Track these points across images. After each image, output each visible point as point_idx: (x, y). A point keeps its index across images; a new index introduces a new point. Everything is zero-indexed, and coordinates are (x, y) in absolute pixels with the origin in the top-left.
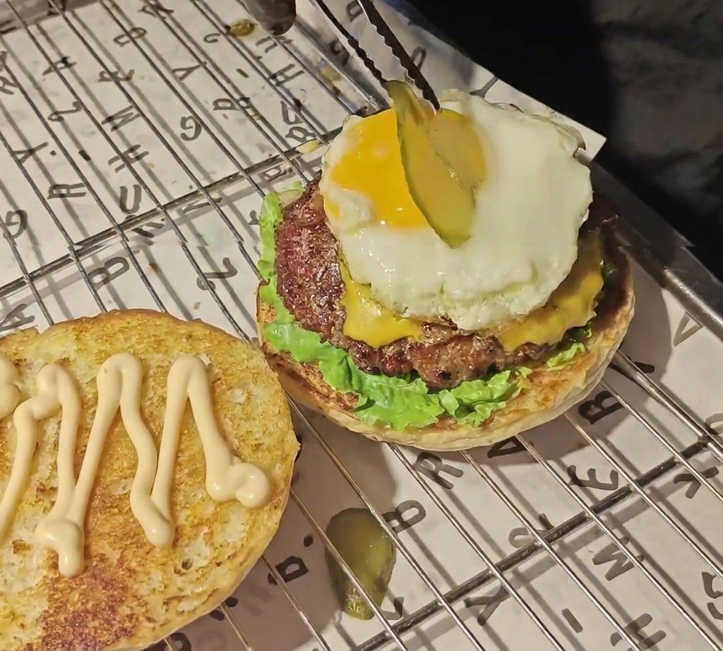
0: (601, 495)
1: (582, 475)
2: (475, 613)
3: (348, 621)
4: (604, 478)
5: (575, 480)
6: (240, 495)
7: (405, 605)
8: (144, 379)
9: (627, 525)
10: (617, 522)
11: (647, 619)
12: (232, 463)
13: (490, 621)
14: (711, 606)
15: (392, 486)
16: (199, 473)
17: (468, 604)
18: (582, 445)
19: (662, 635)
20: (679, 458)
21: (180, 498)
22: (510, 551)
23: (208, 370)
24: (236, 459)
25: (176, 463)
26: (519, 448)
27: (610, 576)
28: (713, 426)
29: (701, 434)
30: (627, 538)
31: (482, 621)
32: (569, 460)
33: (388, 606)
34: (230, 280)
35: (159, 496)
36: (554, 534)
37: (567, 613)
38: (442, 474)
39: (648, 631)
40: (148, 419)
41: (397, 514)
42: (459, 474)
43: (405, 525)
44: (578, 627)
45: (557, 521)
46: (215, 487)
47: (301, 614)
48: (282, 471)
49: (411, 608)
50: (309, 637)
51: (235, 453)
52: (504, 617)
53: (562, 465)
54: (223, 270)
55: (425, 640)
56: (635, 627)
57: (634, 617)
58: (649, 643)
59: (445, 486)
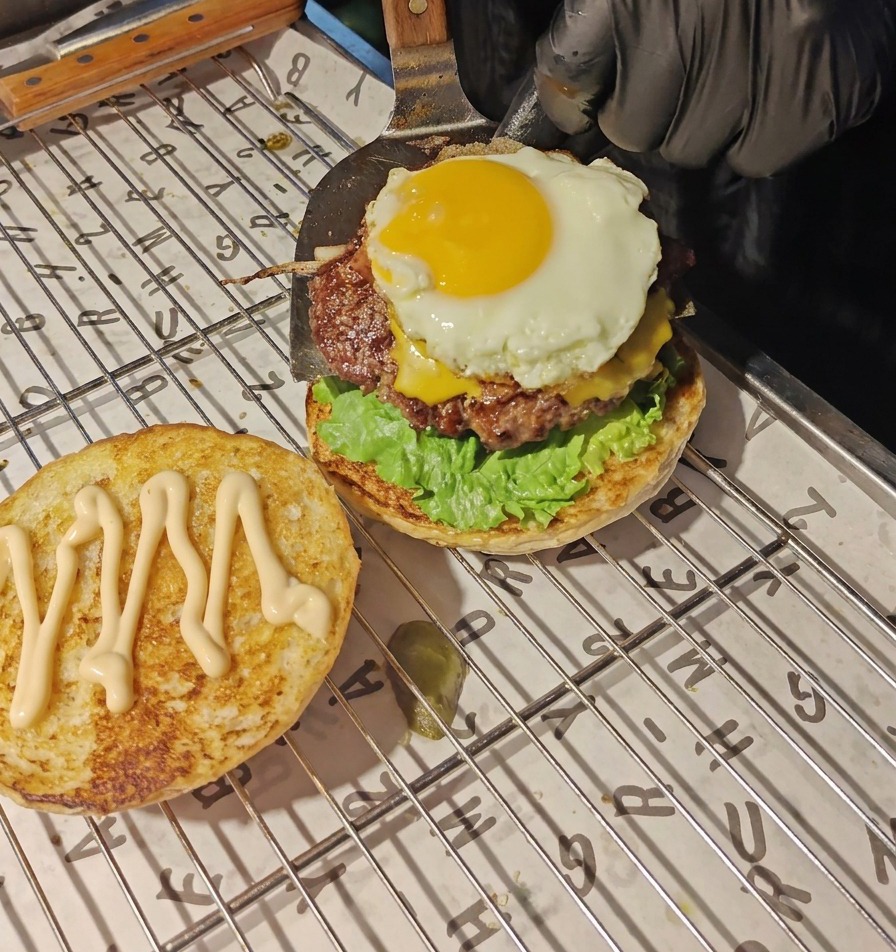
0: (680, 597)
1: (657, 577)
2: (551, 726)
3: (417, 741)
4: (680, 578)
5: (652, 583)
6: (297, 618)
7: (478, 721)
8: (191, 496)
9: (708, 628)
12: (288, 584)
13: (568, 735)
14: (799, 709)
15: (458, 594)
16: (254, 595)
17: (545, 718)
18: (654, 544)
19: (748, 741)
20: (758, 557)
21: (234, 622)
22: (587, 661)
23: (258, 485)
24: (294, 581)
26: (591, 550)
27: (693, 681)
28: (792, 521)
29: (779, 531)
30: (709, 641)
31: (559, 735)
32: (643, 561)
33: (459, 724)
34: (277, 391)
35: (212, 622)
36: (631, 641)
37: (649, 723)
38: (510, 581)
39: (734, 738)
40: (197, 542)
41: (466, 624)
42: (526, 579)
43: (475, 636)
44: (661, 737)
45: (636, 627)
46: (271, 611)
47: (368, 738)
48: (344, 591)
49: (485, 726)
50: (376, 761)
51: (290, 573)
52: (582, 730)
53: (636, 566)
54: (269, 382)
55: (499, 759)
56: (719, 735)
57: (719, 724)
58: (734, 751)
59: (514, 593)
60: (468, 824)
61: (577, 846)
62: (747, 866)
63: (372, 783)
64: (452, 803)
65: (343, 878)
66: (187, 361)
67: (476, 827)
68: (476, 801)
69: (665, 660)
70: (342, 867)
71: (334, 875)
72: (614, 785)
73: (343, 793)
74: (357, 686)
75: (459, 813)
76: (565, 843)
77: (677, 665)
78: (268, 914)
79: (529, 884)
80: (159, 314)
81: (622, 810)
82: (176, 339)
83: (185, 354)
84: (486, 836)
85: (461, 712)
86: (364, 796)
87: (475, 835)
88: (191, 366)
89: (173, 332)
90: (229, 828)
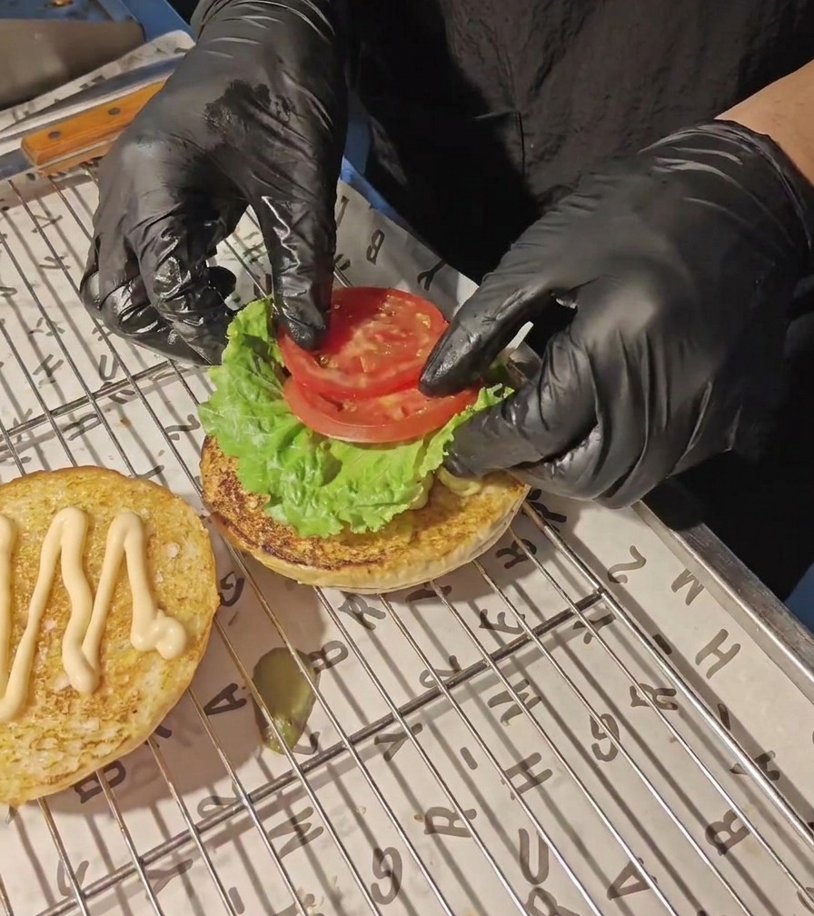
0: (509, 638)
1: (493, 619)
2: (381, 749)
3: (268, 754)
4: (511, 621)
5: (486, 624)
6: (160, 647)
7: (320, 740)
8: (89, 530)
9: (529, 669)
10: (519, 667)
11: (536, 758)
12: (154, 617)
13: (395, 759)
14: (595, 748)
15: (321, 627)
16: (126, 623)
17: (377, 741)
18: (490, 592)
19: (548, 773)
20: (574, 610)
21: (109, 647)
22: (420, 691)
23: (144, 524)
24: (160, 613)
25: (108, 614)
26: (432, 594)
27: (506, 717)
28: (615, 575)
29: (597, 587)
30: (528, 681)
31: (387, 757)
32: (482, 603)
33: (304, 741)
35: (88, 648)
36: (458, 676)
37: (465, 752)
38: (367, 617)
39: (536, 770)
40: (88, 570)
41: (322, 654)
42: (380, 615)
43: (329, 665)
44: (473, 765)
45: (465, 665)
46: (138, 640)
47: (219, 751)
48: (201, 625)
49: (326, 744)
50: (225, 774)
51: (159, 606)
52: (405, 756)
53: (475, 608)
54: (189, 424)
55: (334, 774)
56: (524, 766)
57: (525, 756)
58: (535, 781)
59: (368, 626)
60: (300, 831)
61: (389, 858)
62: (529, 887)
63: (224, 789)
64: (289, 812)
65: (189, 872)
66: (122, 401)
67: (306, 834)
68: (309, 812)
69: (486, 696)
70: (190, 862)
71: (181, 868)
72: (427, 806)
73: (192, 801)
74: (224, 702)
75: (293, 820)
76: (379, 854)
77: (493, 703)
78: (122, 899)
79: (342, 890)
80: (104, 358)
81: (431, 829)
82: (113, 381)
83: (119, 395)
84: (313, 843)
85: (308, 733)
86: (216, 800)
87: (304, 841)
88: (125, 407)
89: (113, 376)
90: (100, 821)
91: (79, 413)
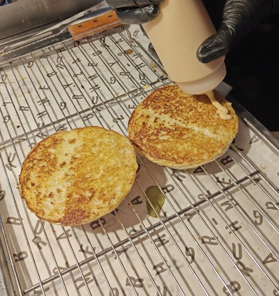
0: (226, 186)
1: (220, 180)
2: (187, 218)
3: (150, 218)
4: (227, 181)
7: (167, 214)
9: (233, 195)
10: (230, 194)
11: (237, 222)
13: (191, 220)
14: (256, 221)
15: (165, 180)
17: (185, 215)
18: (220, 171)
19: (241, 227)
20: (249, 176)
22: (198, 200)
26: (203, 171)
27: (227, 209)
29: (256, 170)
30: (233, 199)
31: (189, 220)
32: (217, 175)
33: (162, 214)
34: (122, 120)
36: (211, 196)
37: (213, 219)
38: (180, 177)
39: (237, 226)
41: (166, 188)
42: (184, 177)
43: (168, 191)
44: (216, 224)
45: (213, 192)
49: (169, 215)
50: (139, 222)
52: (195, 219)
53: (215, 176)
54: (120, 117)
55: (172, 225)
56: (233, 224)
57: (233, 221)
58: (236, 229)
59: (180, 180)
60: (162, 241)
61: (190, 250)
62: (236, 261)
63: (137, 228)
64: (158, 235)
65: (127, 252)
67: (164, 242)
68: (164, 235)
69: (220, 203)
70: (127, 249)
71: (125, 251)
72: (202, 235)
73: (129, 229)
74: (136, 201)
75: (159, 238)
76: (187, 249)
77: (222, 205)
78: (107, 258)
79: (176, 259)
80: (93, 97)
81: (203, 242)
82: (96, 105)
83: (99, 109)
84: (166, 245)
85: (163, 211)
86: (134, 230)
87: (163, 244)
88: (100, 112)
89: (97, 103)
90: (99, 235)
91: (87, 113)
